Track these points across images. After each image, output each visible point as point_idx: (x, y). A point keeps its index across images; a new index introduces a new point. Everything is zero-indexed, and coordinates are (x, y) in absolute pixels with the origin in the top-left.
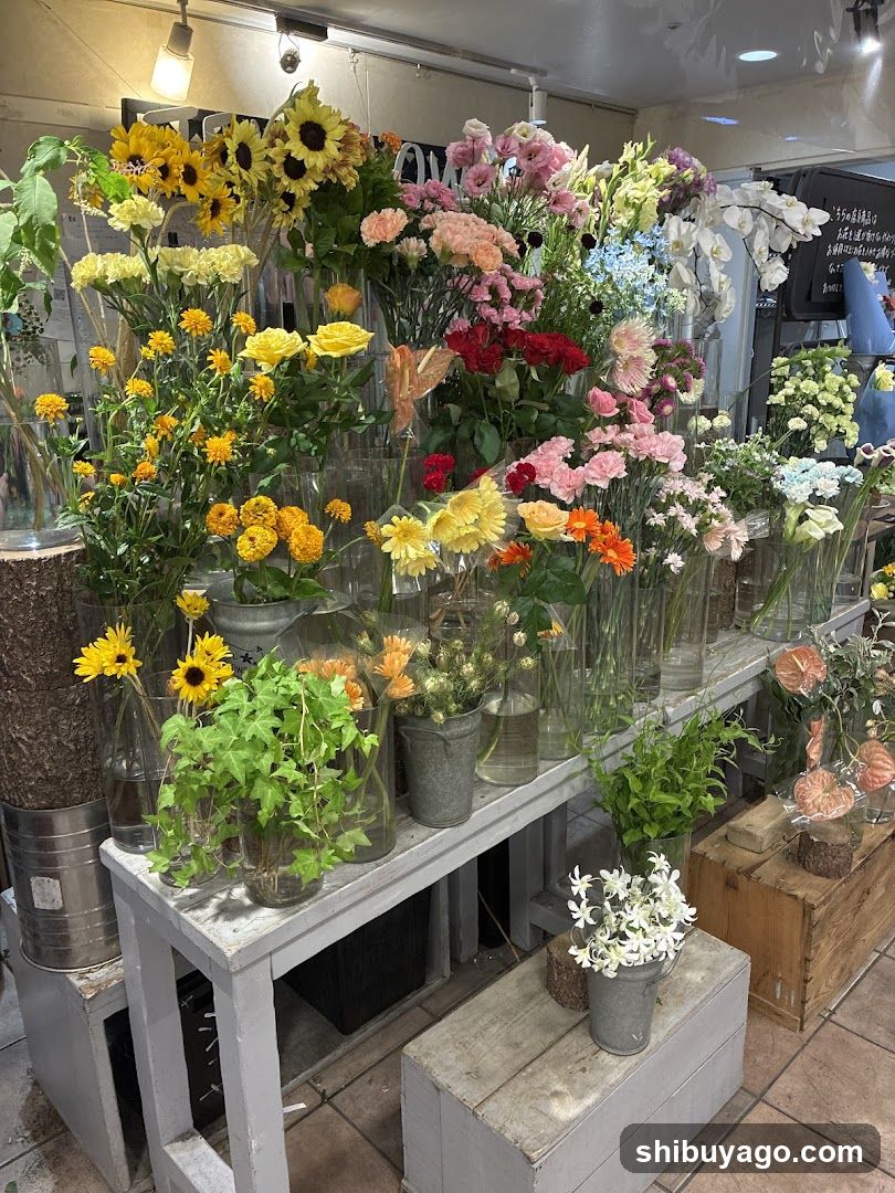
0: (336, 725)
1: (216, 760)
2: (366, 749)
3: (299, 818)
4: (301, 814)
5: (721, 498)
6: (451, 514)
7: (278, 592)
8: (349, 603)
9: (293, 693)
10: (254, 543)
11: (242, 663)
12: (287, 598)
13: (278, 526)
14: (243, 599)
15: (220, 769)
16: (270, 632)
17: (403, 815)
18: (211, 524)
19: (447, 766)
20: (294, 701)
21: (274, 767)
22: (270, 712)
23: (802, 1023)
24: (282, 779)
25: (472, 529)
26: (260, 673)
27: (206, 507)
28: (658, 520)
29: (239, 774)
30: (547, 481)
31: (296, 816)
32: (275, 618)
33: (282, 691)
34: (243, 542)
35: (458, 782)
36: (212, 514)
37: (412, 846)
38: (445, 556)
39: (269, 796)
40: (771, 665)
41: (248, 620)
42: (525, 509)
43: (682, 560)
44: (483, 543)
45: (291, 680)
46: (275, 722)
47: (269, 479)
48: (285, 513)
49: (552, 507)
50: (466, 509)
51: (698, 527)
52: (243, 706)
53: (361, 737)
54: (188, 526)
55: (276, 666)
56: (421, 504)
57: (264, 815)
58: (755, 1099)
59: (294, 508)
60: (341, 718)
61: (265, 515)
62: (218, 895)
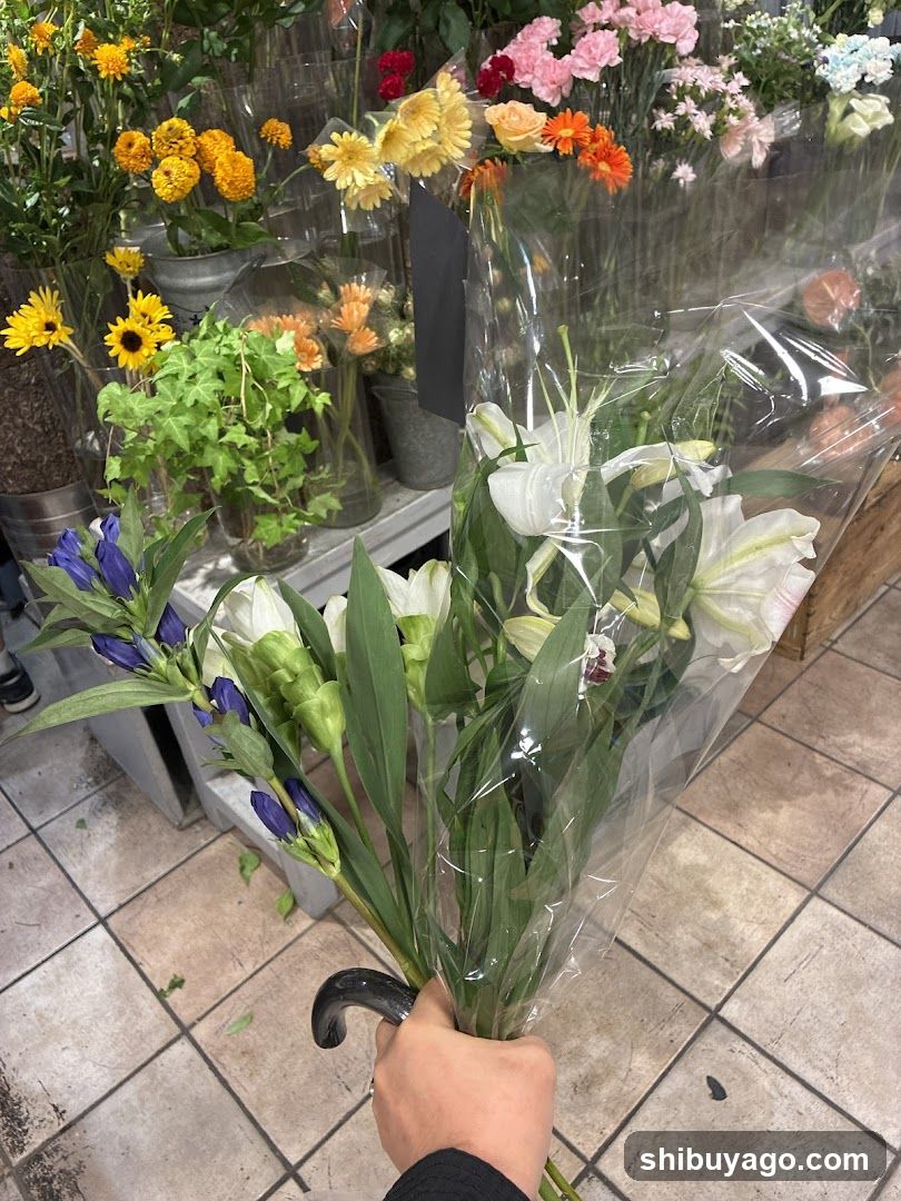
0: (282, 384)
1: (157, 428)
2: (319, 409)
3: (254, 484)
4: (257, 480)
5: (743, 87)
6: (404, 126)
7: (215, 239)
8: (308, 251)
9: (236, 353)
10: (172, 178)
11: (182, 324)
12: (228, 247)
13: (199, 156)
14: (180, 251)
15: (160, 437)
16: (216, 288)
17: (390, 480)
18: (120, 158)
19: (427, 426)
20: (236, 361)
21: (222, 433)
22: (211, 374)
23: (803, 653)
24: (232, 445)
25: (430, 144)
26: (202, 333)
27: (115, 136)
28: (665, 121)
29: (182, 441)
30: (528, 78)
31: (251, 481)
32: (218, 273)
33: (225, 351)
34: (158, 177)
35: (440, 441)
36: (120, 145)
37: (398, 509)
38: (401, 181)
39: (221, 463)
40: (797, 295)
41: (190, 276)
42: (494, 113)
43: (694, 172)
44: (445, 161)
45: (234, 338)
46: (218, 384)
47: (188, 98)
48: (205, 139)
49: (525, 109)
50: (421, 118)
51: (714, 128)
52: (183, 370)
53: (311, 396)
54: (96, 163)
55: (220, 325)
56: (369, 116)
57: (217, 482)
58: (750, 721)
59: (215, 132)
60: (288, 376)
61: (181, 142)
62: (205, 565)
